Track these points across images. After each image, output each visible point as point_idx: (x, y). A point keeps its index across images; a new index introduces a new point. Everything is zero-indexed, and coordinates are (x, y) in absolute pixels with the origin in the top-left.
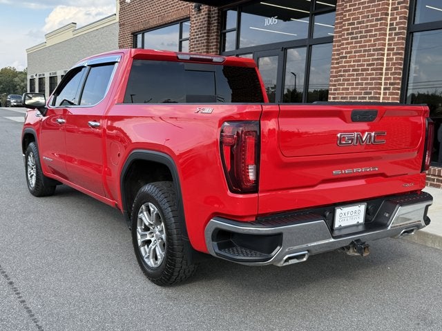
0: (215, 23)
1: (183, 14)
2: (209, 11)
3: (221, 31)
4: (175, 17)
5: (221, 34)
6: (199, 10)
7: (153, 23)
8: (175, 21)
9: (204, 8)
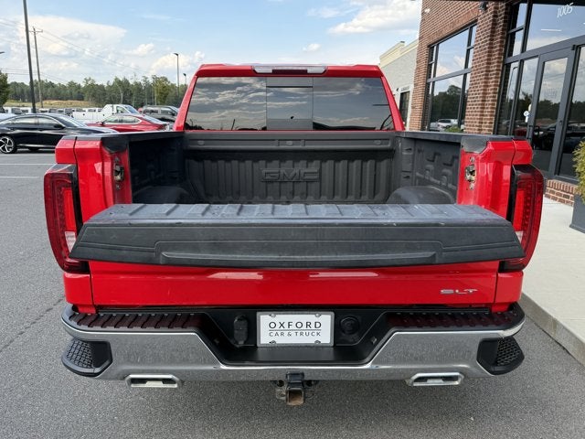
0: (501, 22)
1: (472, 16)
2: (496, 8)
3: (509, 30)
4: (464, 22)
5: (508, 35)
6: (486, 9)
7: (446, 32)
8: (464, 27)
9: (491, 5)
